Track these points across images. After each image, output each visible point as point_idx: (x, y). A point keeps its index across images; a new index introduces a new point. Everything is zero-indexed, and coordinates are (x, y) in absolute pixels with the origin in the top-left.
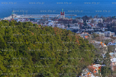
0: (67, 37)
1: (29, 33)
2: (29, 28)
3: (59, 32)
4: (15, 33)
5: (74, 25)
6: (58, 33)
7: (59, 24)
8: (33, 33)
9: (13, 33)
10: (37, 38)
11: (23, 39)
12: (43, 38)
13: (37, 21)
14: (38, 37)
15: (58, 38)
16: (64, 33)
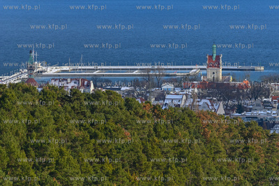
0: (247, 148)
1: (114, 133)
2: (109, 113)
3: (218, 130)
4: (63, 131)
5: (258, 105)
6: (216, 134)
7: (203, 101)
8: (127, 133)
9: (58, 130)
10: (144, 152)
11: (93, 153)
12: (165, 150)
13: (119, 89)
14: (145, 147)
15: (218, 152)
16: (236, 132)
